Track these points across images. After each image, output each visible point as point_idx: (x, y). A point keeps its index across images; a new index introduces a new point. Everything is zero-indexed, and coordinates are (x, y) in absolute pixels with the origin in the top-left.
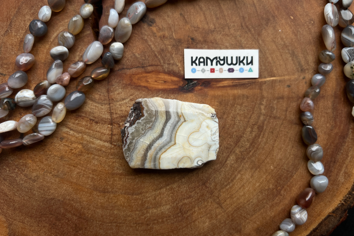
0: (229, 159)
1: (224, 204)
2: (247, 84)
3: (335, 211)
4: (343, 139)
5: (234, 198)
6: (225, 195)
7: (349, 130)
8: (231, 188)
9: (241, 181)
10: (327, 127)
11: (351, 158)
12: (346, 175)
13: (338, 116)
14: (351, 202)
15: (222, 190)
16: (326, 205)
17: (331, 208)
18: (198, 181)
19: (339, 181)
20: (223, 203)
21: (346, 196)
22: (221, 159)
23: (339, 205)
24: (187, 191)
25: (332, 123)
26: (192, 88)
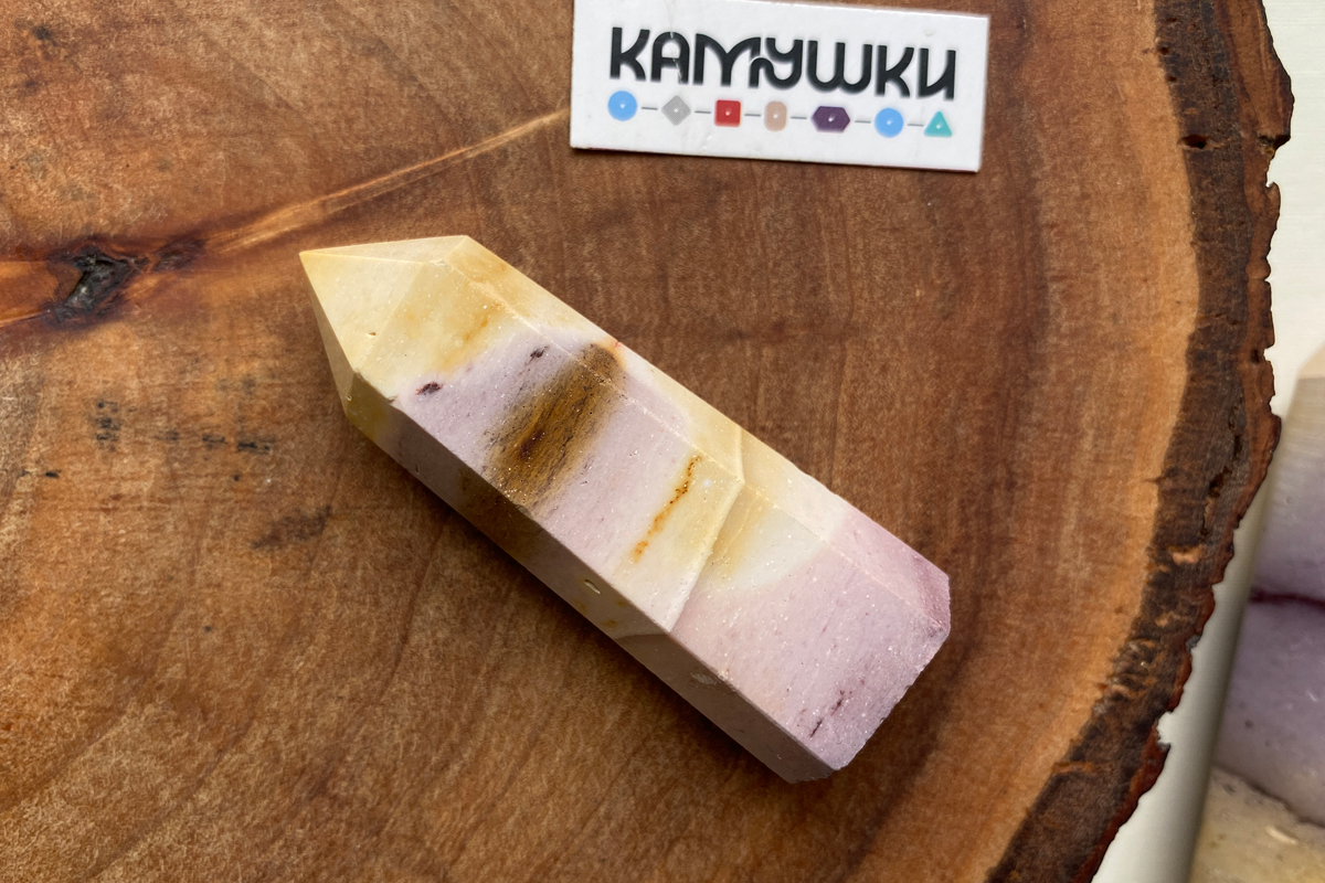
0: (418, 622)
1: (461, 867)
2: (406, 192)
3: (1088, 746)
4: (1026, 344)
5: (506, 819)
6: (454, 819)
7: (1045, 287)
8: (470, 770)
9: (518, 718)
10: (917, 307)
11: (1096, 438)
12: (1094, 541)
13: (960, 227)
14: (1159, 676)
15: (428, 794)
16: (1023, 727)
17: (1056, 738)
18: (281, 783)
19: (1065, 579)
20: (454, 862)
21: (1123, 650)
22: (377, 634)
23: (1101, 710)
24: (239, 850)
25: (940, 274)
26: (113, 293)
